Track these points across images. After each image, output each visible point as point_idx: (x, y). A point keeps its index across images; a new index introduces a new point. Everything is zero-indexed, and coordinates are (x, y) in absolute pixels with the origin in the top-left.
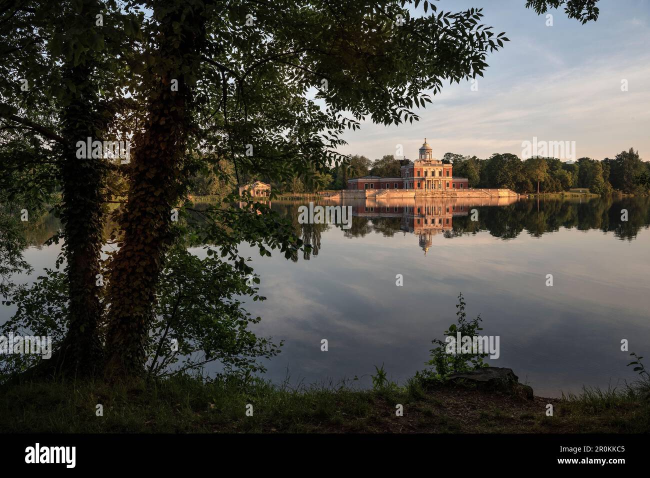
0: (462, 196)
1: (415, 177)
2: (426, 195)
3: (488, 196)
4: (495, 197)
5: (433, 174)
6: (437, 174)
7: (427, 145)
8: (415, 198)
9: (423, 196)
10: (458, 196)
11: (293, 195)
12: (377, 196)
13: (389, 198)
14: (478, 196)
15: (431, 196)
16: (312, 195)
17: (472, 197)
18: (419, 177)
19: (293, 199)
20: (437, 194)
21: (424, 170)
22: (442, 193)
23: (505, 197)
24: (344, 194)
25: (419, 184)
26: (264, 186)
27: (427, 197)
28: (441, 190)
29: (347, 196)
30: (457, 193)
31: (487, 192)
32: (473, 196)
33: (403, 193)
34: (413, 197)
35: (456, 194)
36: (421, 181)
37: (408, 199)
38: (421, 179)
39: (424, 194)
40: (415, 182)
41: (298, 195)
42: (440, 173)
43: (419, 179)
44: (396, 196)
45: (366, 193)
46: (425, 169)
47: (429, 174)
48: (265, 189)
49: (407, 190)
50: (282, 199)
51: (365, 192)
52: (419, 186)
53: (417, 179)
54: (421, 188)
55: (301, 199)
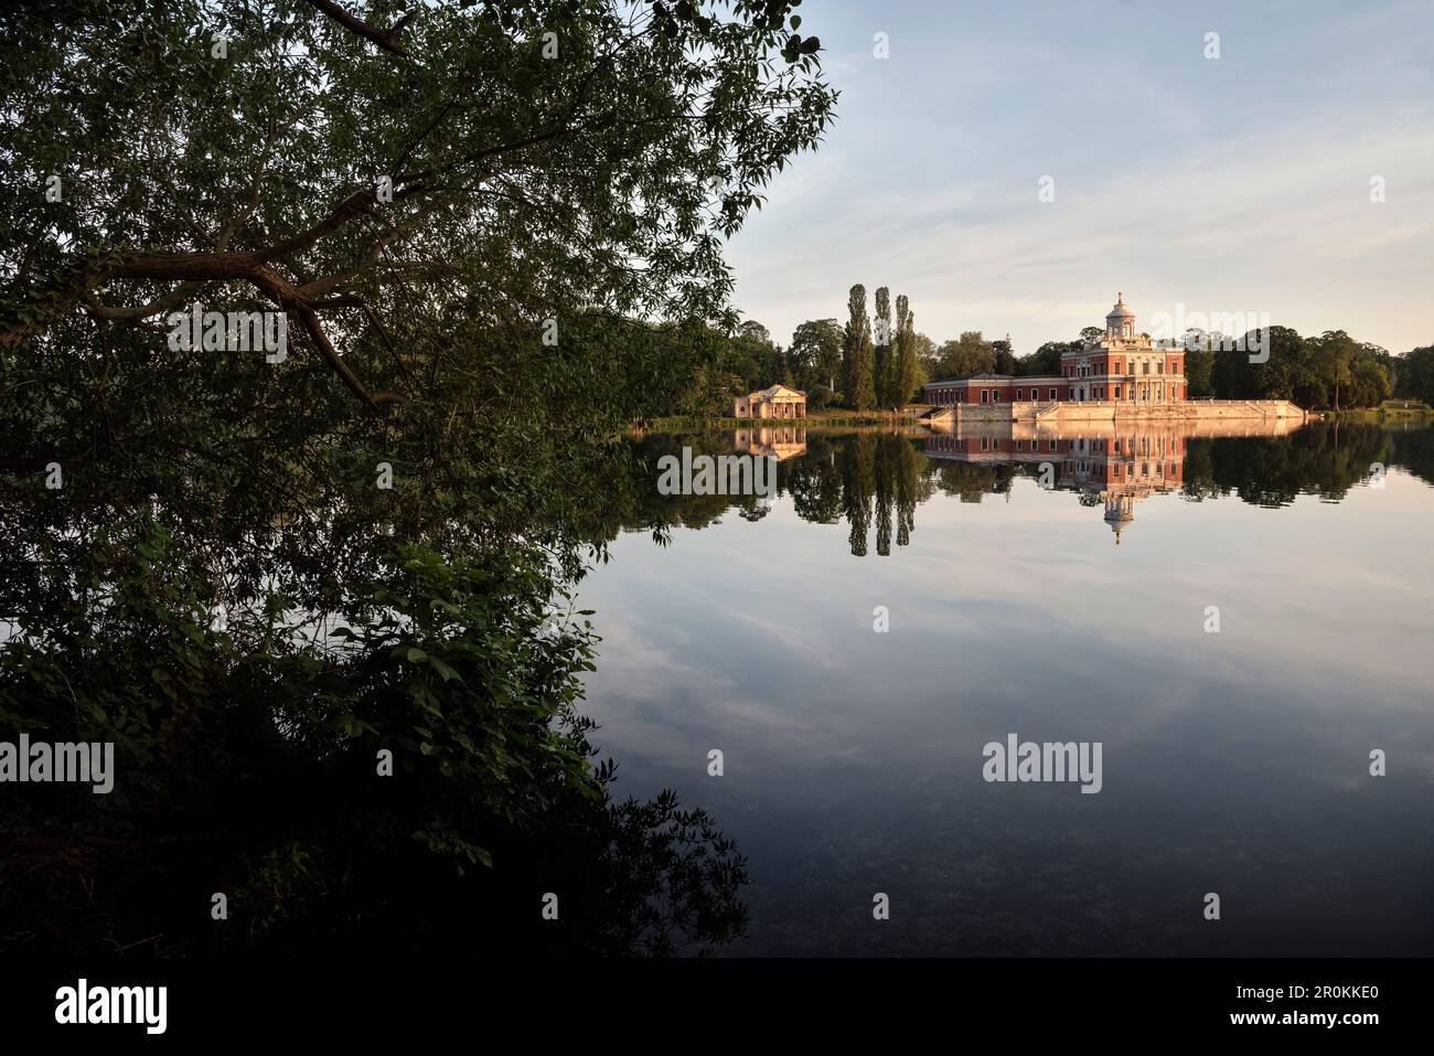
0: (1208, 416)
1: (1110, 376)
2: (1137, 413)
3: (1256, 415)
4: (1271, 418)
5: (1146, 367)
6: (1153, 369)
7: (1124, 307)
8: (1114, 420)
9: (1130, 417)
10: (1199, 416)
11: (858, 415)
12: (1038, 415)
13: (1062, 420)
14: (1239, 416)
15: (1145, 415)
16: (897, 414)
17: (1226, 418)
18: (1117, 376)
19: (857, 422)
20: (1159, 410)
21: (1129, 361)
22: (1169, 410)
23: (1282, 417)
24: (959, 411)
25: (1117, 389)
26: (793, 394)
27: (1139, 417)
28: (1166, 403)
29: (967, 416)
30: (1197, 409)
31: (1255, 407)
32: (1229, 416)
33: (1090, 410)
34: (1111, 416)
35: (1195, 412)
36: (1122, 384)
37: (1101, 423)
38: (1121, 379)
39: (1132, 410)
40: (1110, 387)
41: (867, 414)
42: (1160, 365)
43: (1117, 379)
44: (1075, 417)
45: (1014, 410)
46: (1129, 357)
47: (1139, 369)
48: (794, 401)
49: (1099, 403)
50: (834, 424)
51: (1011, 408)
52: (1117, 395)
53: (1114, 379)
54: (1122, 399)
55: (875, 423)
